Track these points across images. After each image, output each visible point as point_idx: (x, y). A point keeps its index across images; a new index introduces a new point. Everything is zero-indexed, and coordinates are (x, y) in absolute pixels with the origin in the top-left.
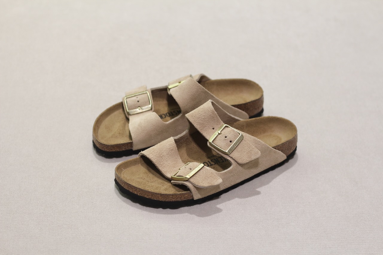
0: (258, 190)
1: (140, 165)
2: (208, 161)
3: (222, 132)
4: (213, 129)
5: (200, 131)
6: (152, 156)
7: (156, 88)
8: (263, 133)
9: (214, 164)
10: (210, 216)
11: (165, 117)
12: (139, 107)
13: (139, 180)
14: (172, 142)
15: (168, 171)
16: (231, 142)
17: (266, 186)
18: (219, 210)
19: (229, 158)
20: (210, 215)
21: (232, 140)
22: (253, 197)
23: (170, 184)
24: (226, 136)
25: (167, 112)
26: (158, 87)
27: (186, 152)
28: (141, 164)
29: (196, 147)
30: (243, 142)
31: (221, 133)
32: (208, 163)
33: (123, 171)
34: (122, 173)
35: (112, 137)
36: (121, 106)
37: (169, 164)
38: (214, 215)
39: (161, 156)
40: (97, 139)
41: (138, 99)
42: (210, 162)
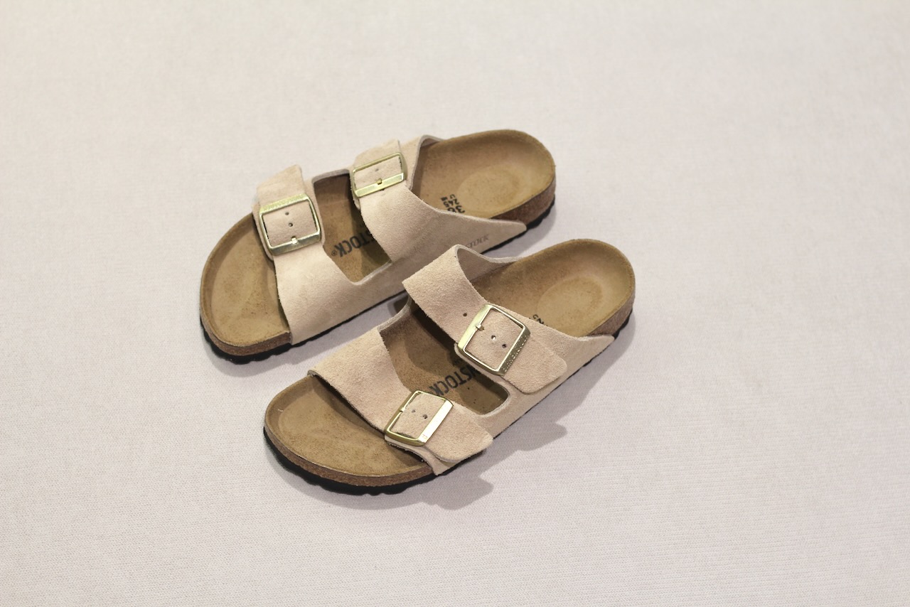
0: (560, 422)
1: (313, 391)
2: (455, 373)
3: (484, 325)
4: (465, 315)
5: (438, 323)
6: (340, 384)
7: (323, 176)
8: (561, 277)
9: (469, 379)
10: (469, 506)
11: (351, 250)
12: (293, 237)
13: (316, 436)
14: (378, 346)
15: (375, 412)
16: (504, 346)
17: (575, 412)
18: (486, 488)
19: (502, 383)
20: (470, 503)
21: (507, 343)
22: (551, 445)
23: (381, 443)
24: (494, 334)
25: (351, 235)
26: (328, 173)
27: (407, 349)
28: (315, 391)
29: (428, 337)
30: (530, 343)
31: (482, 327)
32: (456, 378)
33: (282, 415)
34: (280, 419)
35: (243, 316)
36: (250, 224)
37: (376, 396)
38: (476, 502)
39: (359, 380)
40: (214, 333)
41: (289, 219)
42: (459, 373)
